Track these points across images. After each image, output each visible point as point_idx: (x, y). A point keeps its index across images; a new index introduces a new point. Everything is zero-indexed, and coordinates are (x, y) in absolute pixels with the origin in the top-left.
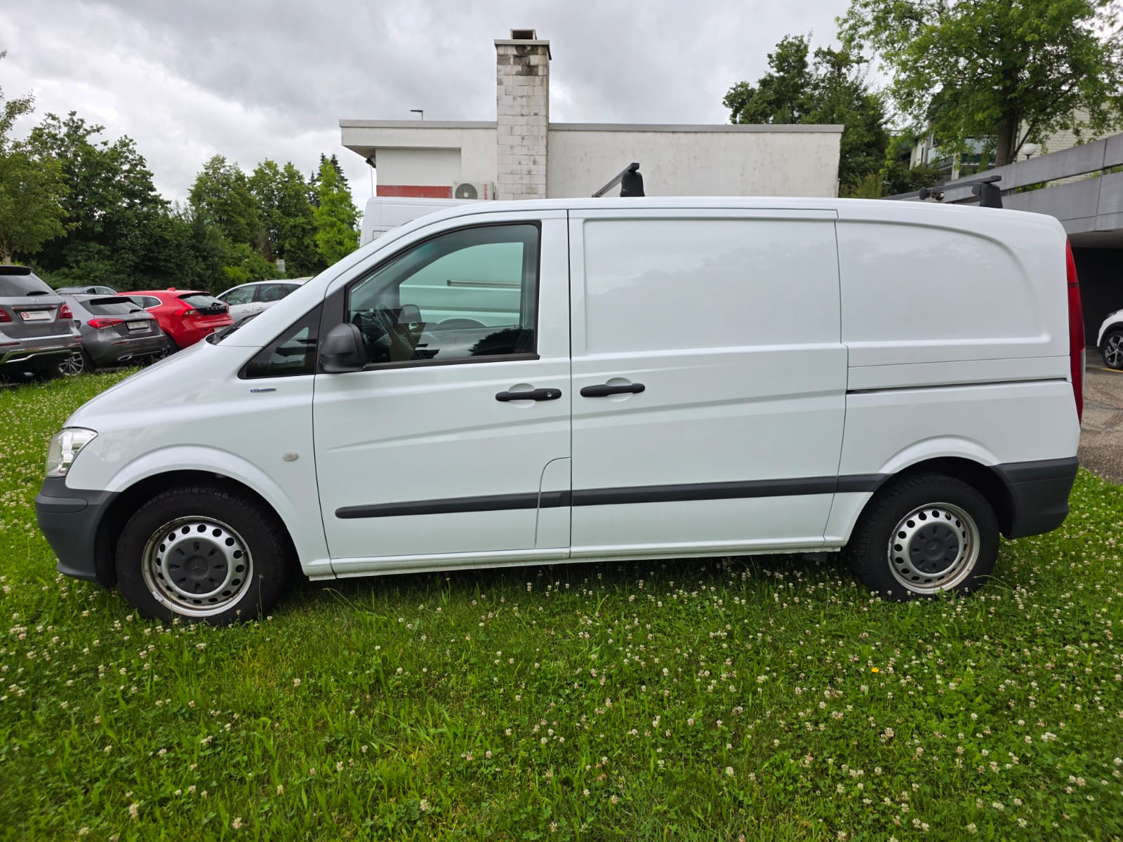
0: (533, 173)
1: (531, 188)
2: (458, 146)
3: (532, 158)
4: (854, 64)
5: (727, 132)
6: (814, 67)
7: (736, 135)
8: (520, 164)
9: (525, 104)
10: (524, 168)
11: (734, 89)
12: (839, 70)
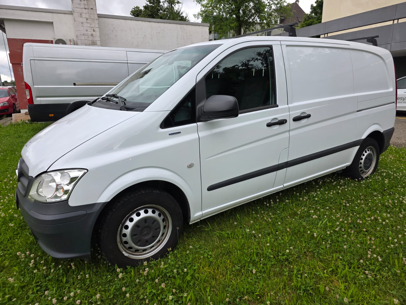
0: (94, 35)
1: (93, 42)
2: (52, 21)
3: (92, 29)
4: (176, 4)
5: (170, 23)
6: (163, 3)
7: (173, 24)
8: (87, 31)
9: (86, 3)
10: (90, 33)
11: (134, 9)
12: (171, 5)
